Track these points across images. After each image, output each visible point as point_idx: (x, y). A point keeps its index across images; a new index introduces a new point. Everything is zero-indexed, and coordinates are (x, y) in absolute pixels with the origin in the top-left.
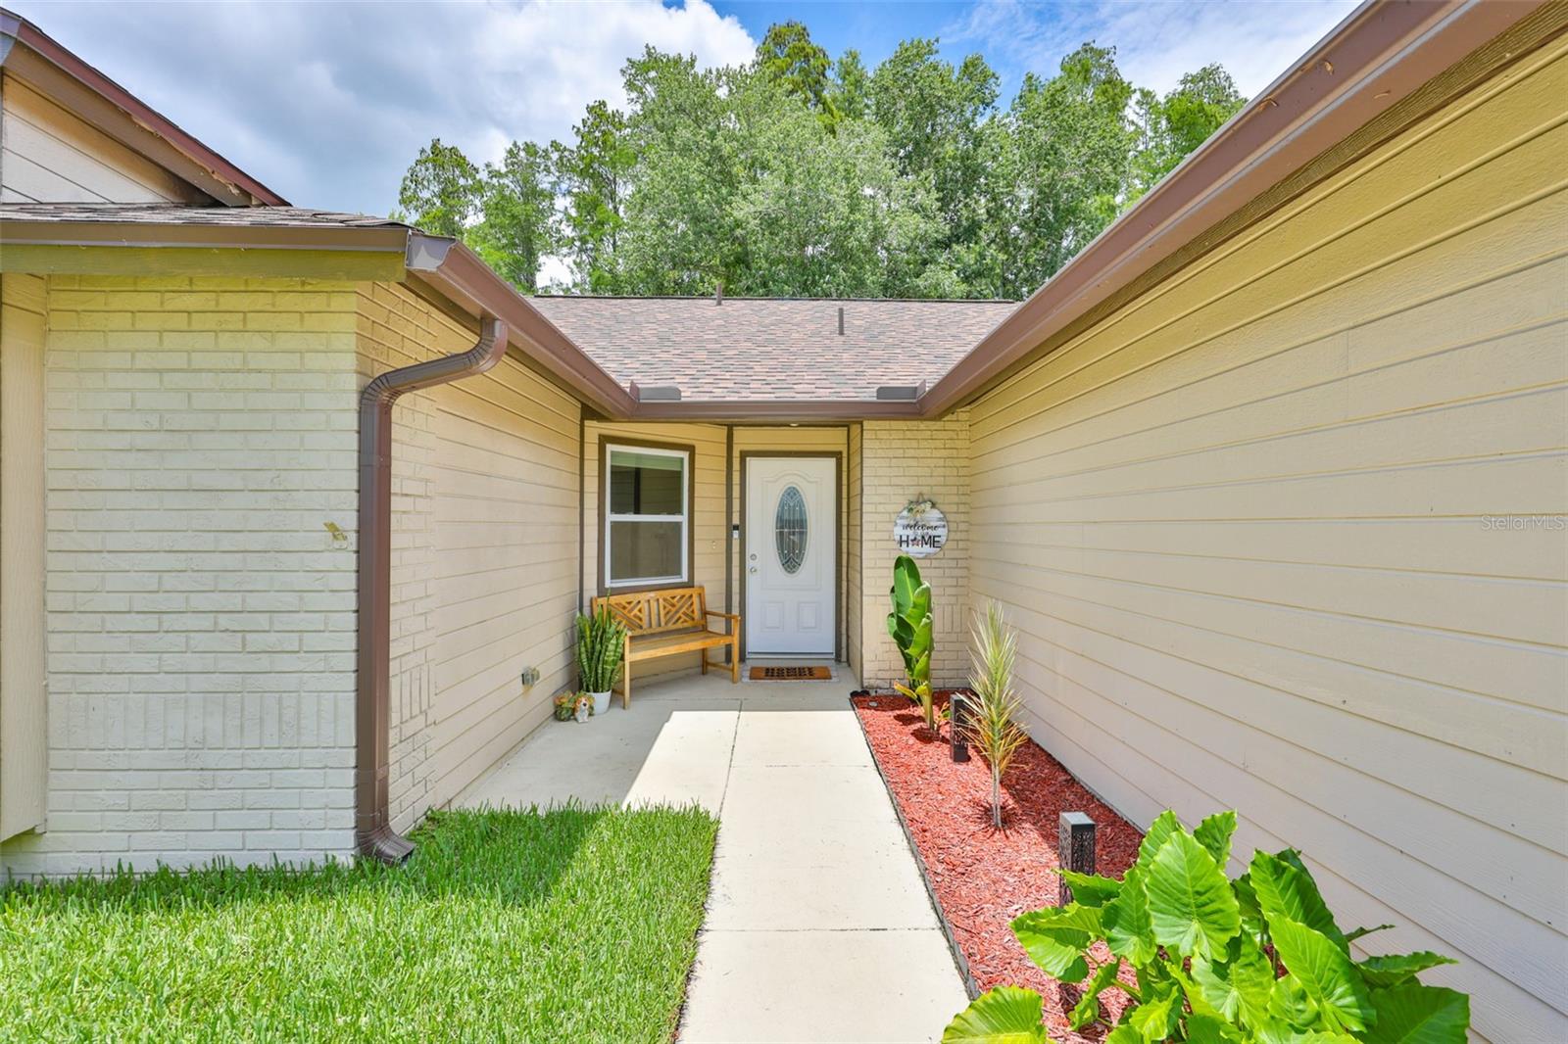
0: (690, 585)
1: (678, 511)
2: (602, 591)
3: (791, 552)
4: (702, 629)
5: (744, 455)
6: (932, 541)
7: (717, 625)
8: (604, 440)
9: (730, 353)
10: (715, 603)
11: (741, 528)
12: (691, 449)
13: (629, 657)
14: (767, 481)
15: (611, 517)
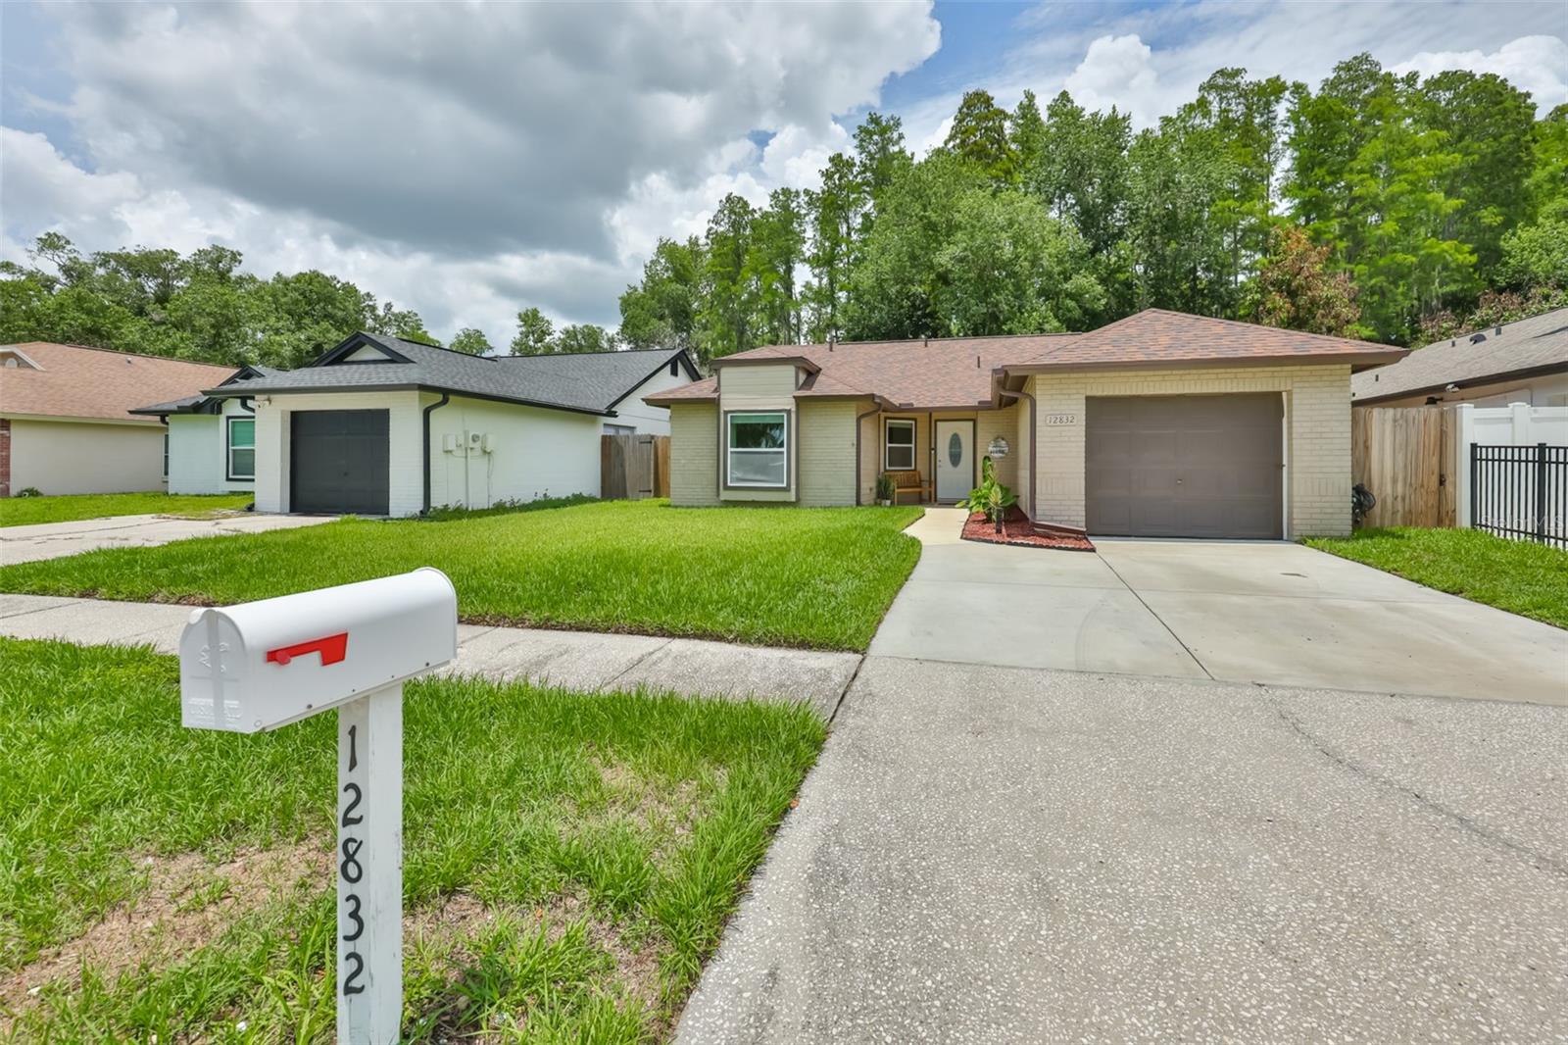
0: (915, 470)
1: (911, 443)
2: (886, 470)
3: (955, 459)
4: (920, 487)
5: (936, 421)
6: (1002, 452)
7: (926, 485)
8: (886, 418)
9: (930, 381)
10: (924, 476)
11: (935, 449)
12: (915, 420)
13: (897, 490)
14: (945, 431)
15: (888, 445)
